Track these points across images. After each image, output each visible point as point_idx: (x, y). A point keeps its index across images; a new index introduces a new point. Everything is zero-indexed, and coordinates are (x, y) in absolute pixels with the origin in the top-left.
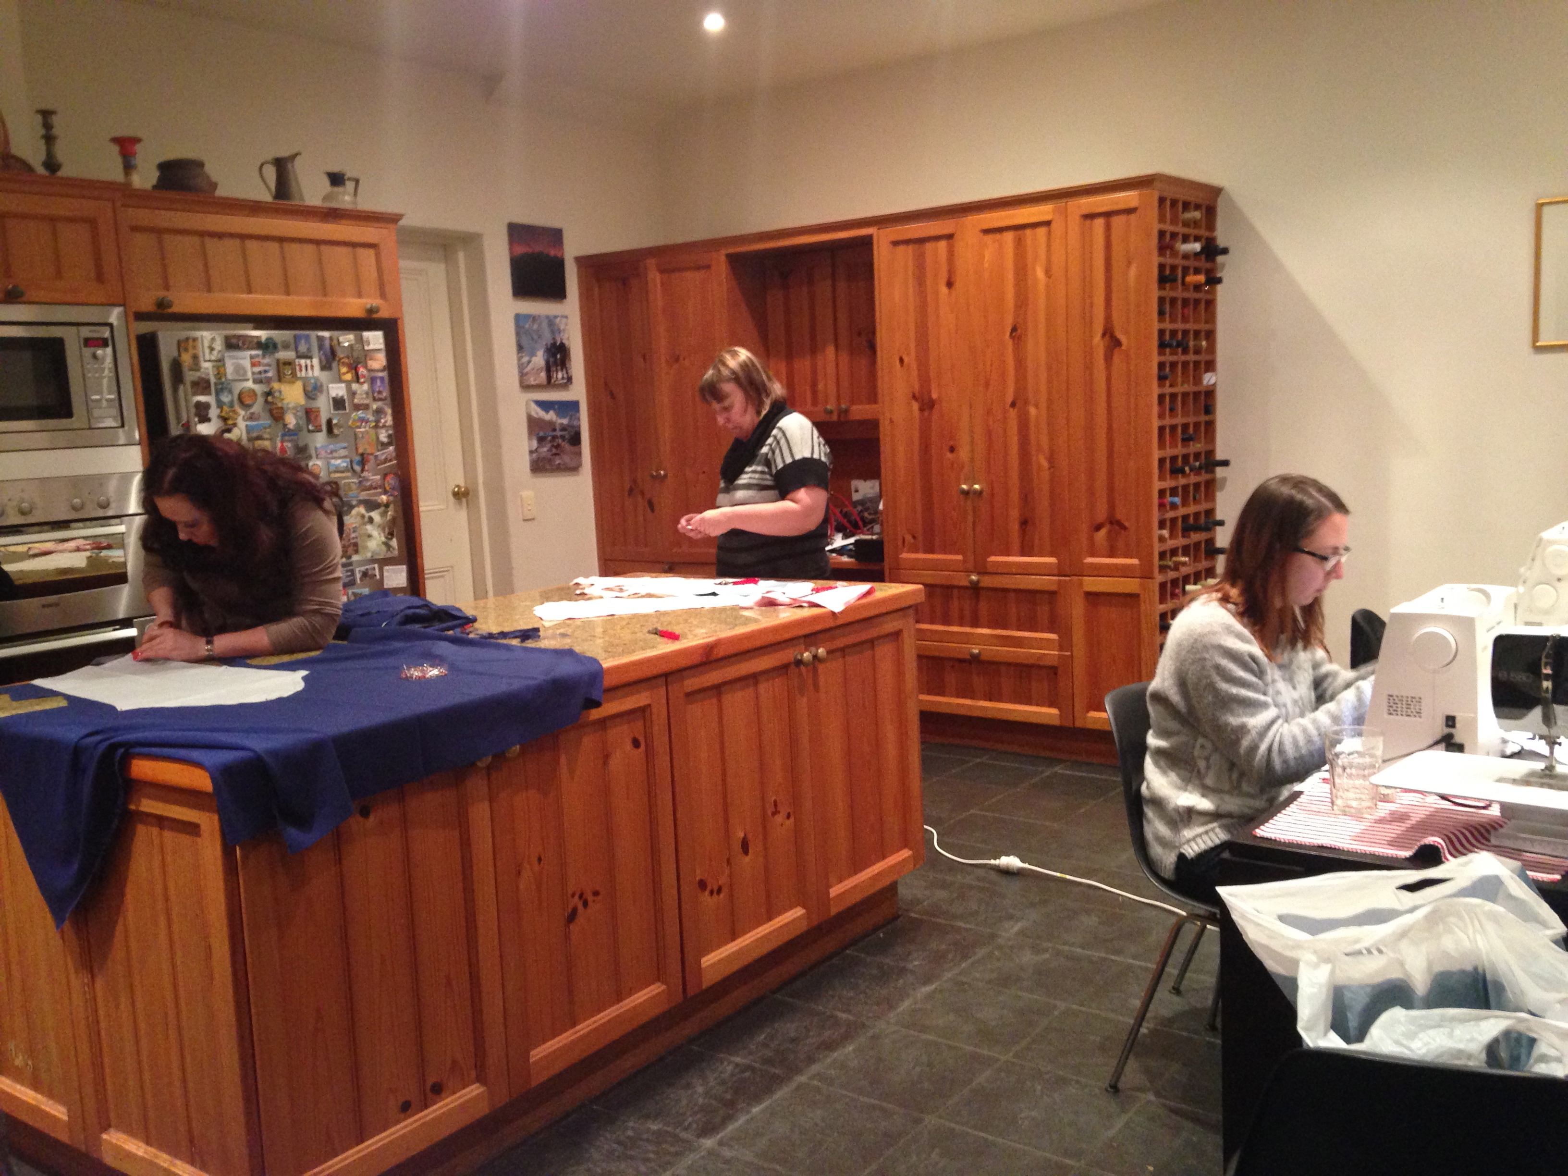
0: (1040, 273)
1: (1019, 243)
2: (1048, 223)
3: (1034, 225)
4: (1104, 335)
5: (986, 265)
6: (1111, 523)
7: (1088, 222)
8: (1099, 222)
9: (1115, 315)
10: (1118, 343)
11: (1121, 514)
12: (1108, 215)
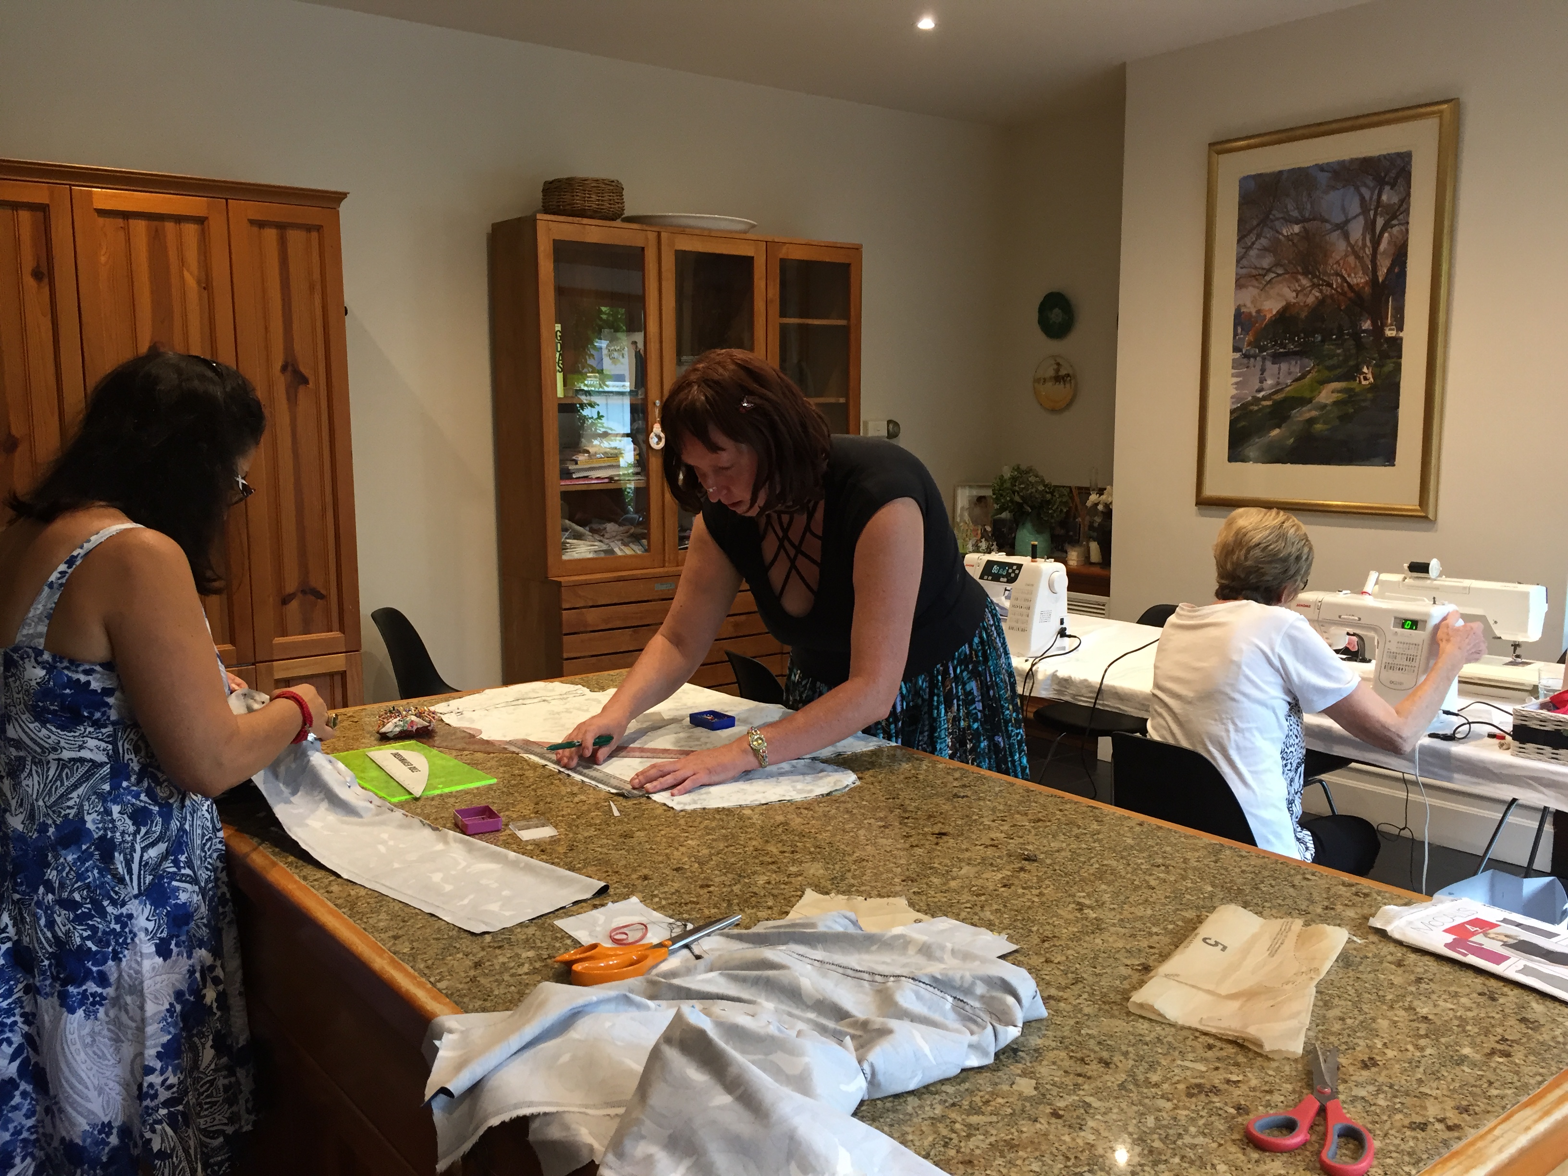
0: (191, 281)
1: (156, 239)
2: (200, 221)
3: (179, 219)
4: (284, 369)
5: (103, 259)
6: (304, 592)
7: (255, 229)
8: (271, 234)
9: (297, 347)
10: (305, 381)
11: (316, 582)
12: (282, 227)
